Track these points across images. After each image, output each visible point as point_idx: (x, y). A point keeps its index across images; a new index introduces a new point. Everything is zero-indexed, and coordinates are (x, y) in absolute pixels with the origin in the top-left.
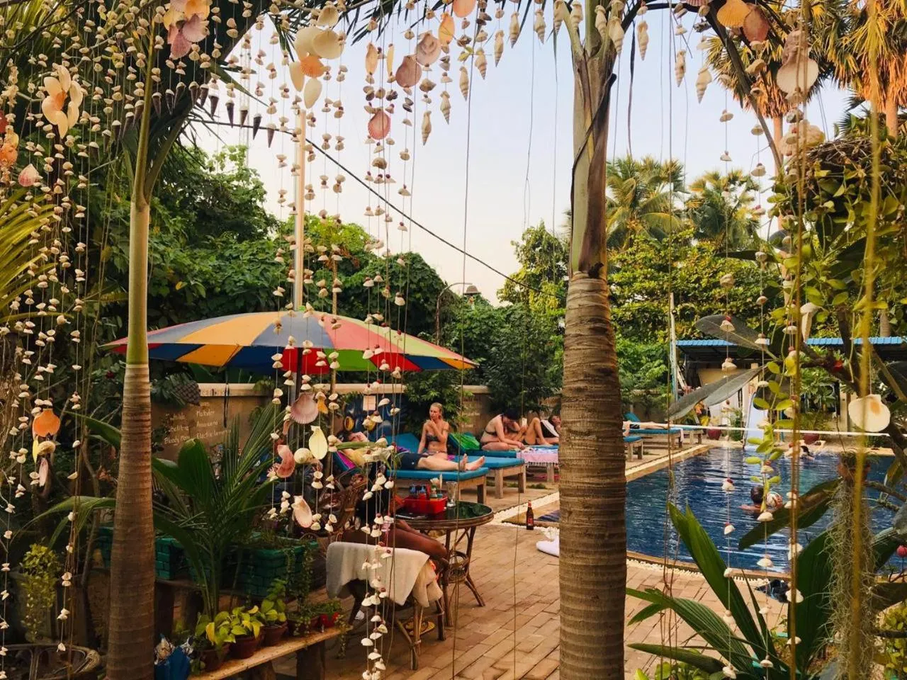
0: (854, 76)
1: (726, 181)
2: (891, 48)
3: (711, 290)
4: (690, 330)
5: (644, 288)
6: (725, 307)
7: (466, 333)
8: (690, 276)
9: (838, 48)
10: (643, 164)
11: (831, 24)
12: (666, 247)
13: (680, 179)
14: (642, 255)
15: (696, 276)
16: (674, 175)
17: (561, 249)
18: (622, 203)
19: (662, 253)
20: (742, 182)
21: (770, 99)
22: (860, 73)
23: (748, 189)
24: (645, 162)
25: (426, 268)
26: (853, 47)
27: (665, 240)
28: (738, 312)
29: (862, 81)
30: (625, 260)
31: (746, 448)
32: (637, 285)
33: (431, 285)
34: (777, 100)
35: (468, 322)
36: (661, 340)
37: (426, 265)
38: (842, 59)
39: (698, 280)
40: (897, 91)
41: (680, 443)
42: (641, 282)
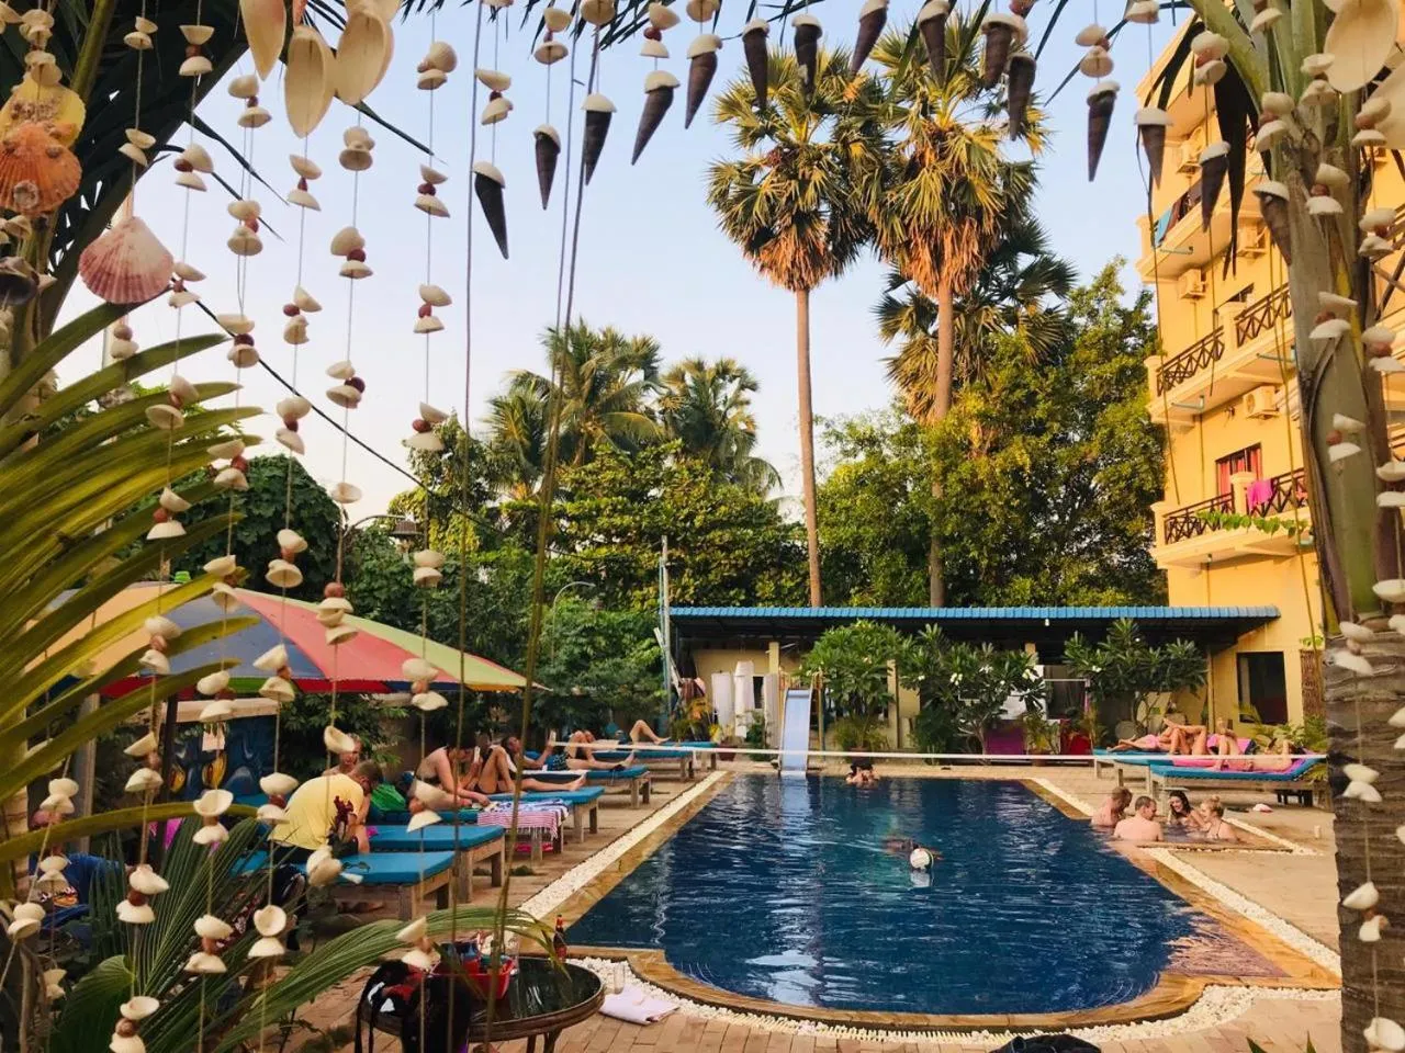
0: (900, 246)
1: (713, 373)
2: (949, 214)
3: (707, 533)
4: (679, 591)
5: (615, 526)
6: (727, 557)
7: (363, 598)
8: (678, 510)
9: (882, 205)
10: (601, 337)
11: (873, 171)
12: (642, 466)
13: (654, 365)
14: (609, 475)
15: (686, 511)
16: (645, 358)
17: (484, 458)
18: (575, 394)
19: (637, 474)
20: (735, 377)
21: (793, 263)
22: (907, 244)
23: (742, 387)
24: (605, 334)
25: (312, 486)
26: (900, 206)
27: (642, 454)
28: (745, 565)
29: (909, 254)
30: (583, 482)
31: (783, 773)
32: (603, 521)
33: (321, 516)
34: (803, 265)
35: (367, 578)
36: (638, 606)
37: (310, 479)
38: (886, 222)
39: (690, 517)
40: (952, 272)
41: (691, 770)
42: (609, 516)
